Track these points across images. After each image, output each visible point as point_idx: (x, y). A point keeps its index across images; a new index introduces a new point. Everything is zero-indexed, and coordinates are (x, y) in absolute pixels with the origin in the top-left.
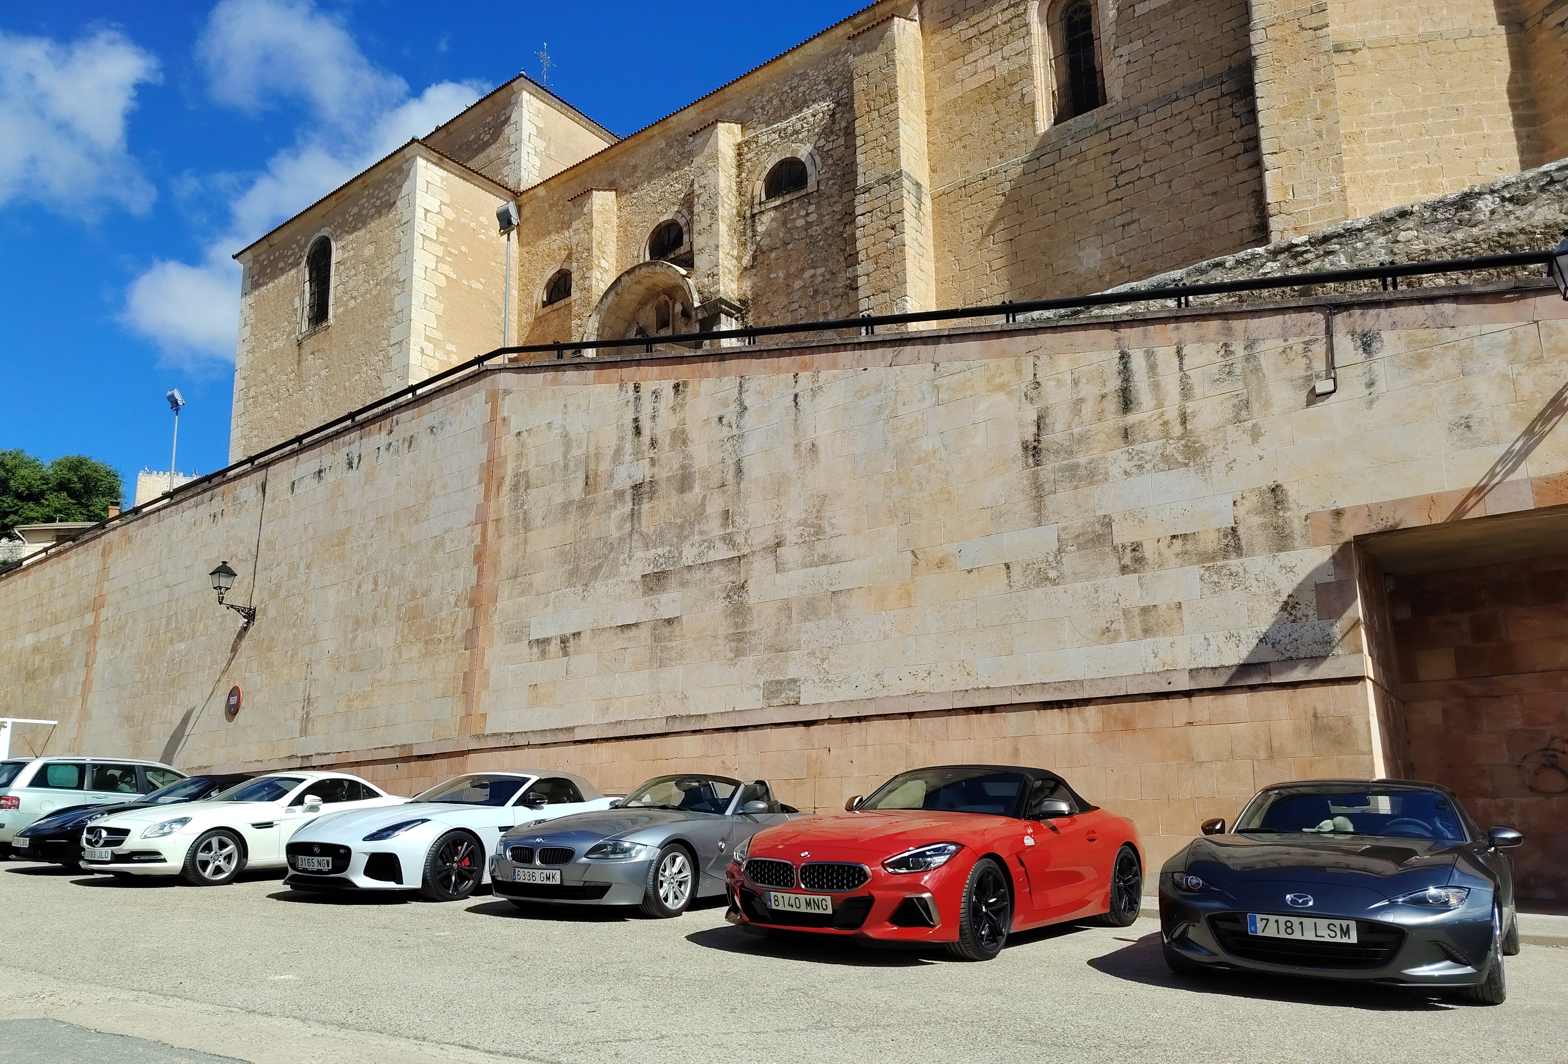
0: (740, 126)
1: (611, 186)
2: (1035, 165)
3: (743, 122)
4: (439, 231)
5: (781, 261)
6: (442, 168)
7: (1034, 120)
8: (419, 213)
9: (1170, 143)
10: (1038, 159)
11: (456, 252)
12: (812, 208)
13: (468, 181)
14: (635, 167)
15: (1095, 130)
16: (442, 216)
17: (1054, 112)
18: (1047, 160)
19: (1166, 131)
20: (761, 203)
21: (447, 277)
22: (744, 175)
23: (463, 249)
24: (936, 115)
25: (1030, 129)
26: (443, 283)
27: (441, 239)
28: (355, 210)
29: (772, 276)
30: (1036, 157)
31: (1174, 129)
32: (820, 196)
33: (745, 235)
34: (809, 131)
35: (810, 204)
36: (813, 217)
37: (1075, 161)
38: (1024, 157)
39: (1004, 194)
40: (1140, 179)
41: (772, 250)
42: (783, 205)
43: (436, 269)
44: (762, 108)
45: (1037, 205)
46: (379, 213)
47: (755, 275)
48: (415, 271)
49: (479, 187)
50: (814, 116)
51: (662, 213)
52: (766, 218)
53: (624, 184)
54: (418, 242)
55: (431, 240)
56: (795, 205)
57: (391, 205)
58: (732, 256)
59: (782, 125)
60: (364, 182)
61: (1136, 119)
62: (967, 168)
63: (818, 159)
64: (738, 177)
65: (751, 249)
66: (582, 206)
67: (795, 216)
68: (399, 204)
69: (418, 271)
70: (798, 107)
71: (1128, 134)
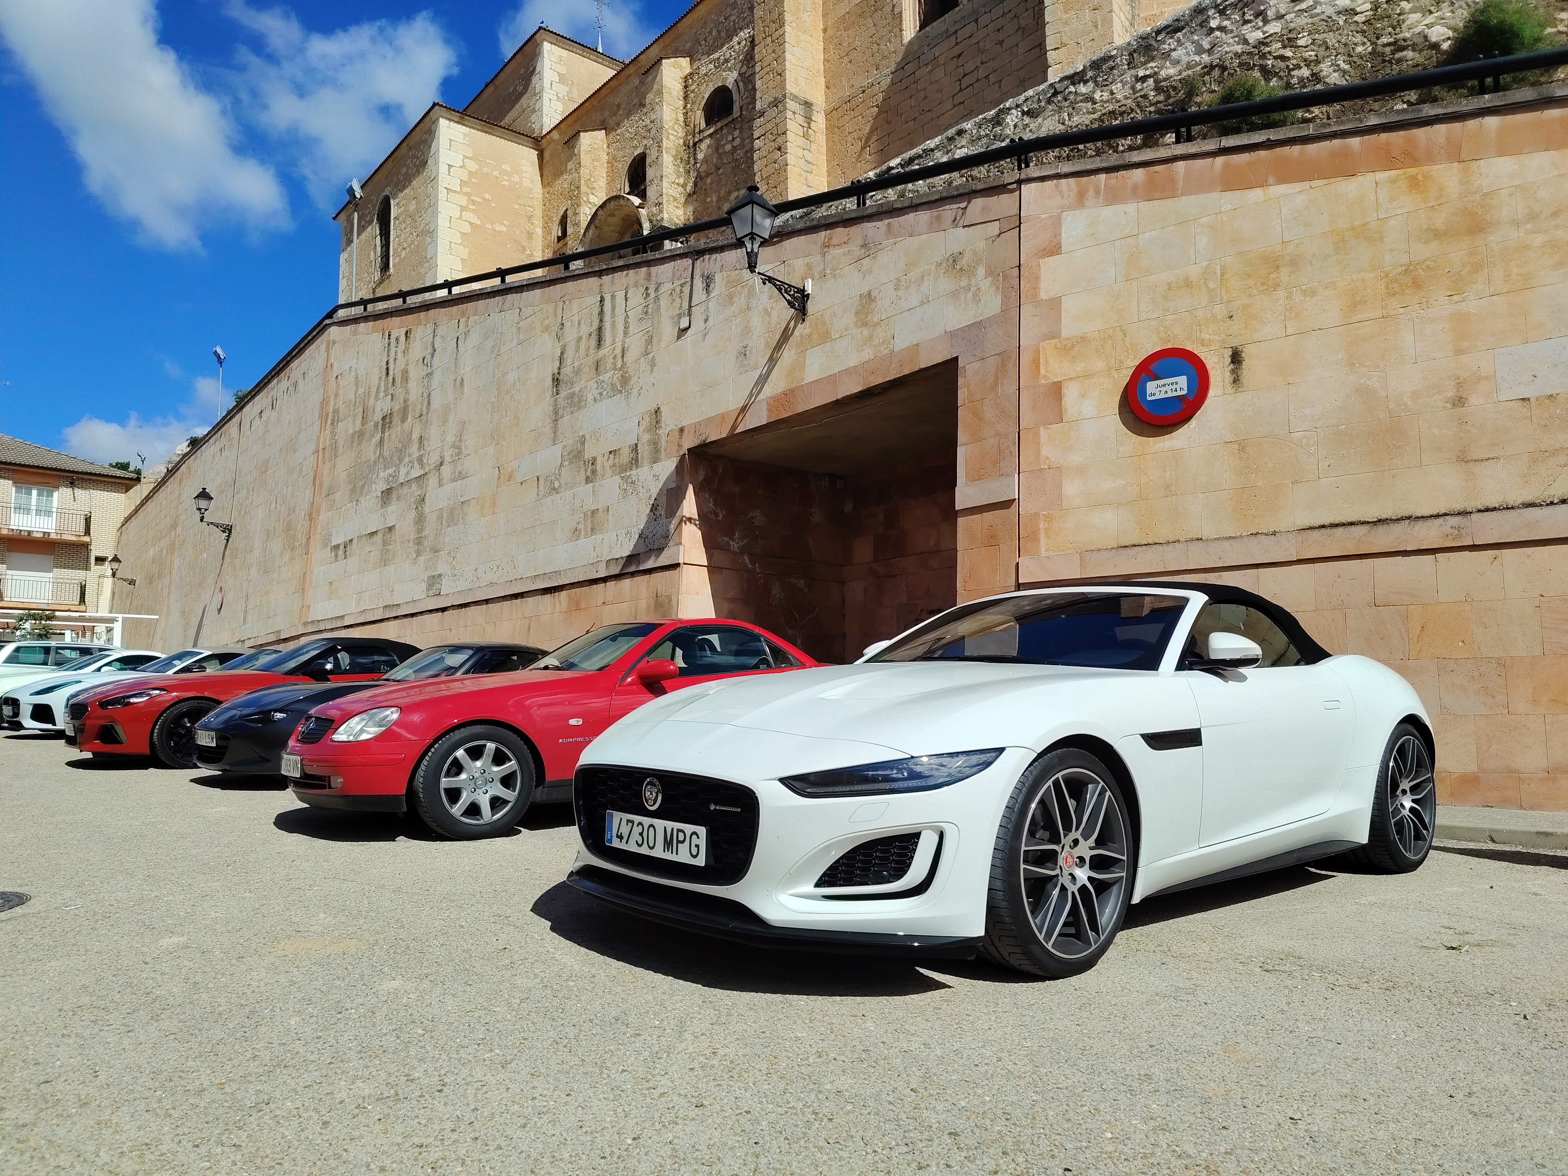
0: (688, 59)
1: (604, 126)
2: (901, 74)
3: (691, 56)
4: (463, 183)
5: (714, 185)
6: (464, 125)
7: (901, 30)
8: (443, 169)
9: (1001, 42)
10: (903, 68)
11: (480, 200)
12: (737, 133)
13: (490, 133)
14: (619, 106)
15: (945, 35)
16: (465, 168)
17: (920, 19)
18: (910, 68)
19: (998, 30)
20: (700, 132)
21: (471, 224)
22: (689, 106)
23: (487, 196)
24: (830, 32)
25: (898, 38)
26: (467, 229)
27: (465, 190)
28: (404, 170)
29: (708, 200)
30: (901, 67)
31: (1005, 28)
32: (742, 121)
33: (689, 163)
34: (735, 58)
35: (735, 129)
36: (737, 142)
37: (930, 68)
38: (893, 67)
39: (877, 106)
40: (978, 80)
41: (708, 175)
42: (716, 132)
43: (460, 218)
44: (705, 40)
45: (902, 114)
46: (419, 172)
47: (696, 201)
48: (440, 221)
49: (501, 137)
50: (739, 43)
51: (636, 147)
52: (704, 146)
53: (611, 122)
54: (442, 194)
55: (455, 192)
56: (725, 131)
57: (424, 163)
58: (678, 184)
59: (716, 55)
60: (408, 145)
61: (976, 21)
62: (852, 83)
63: (741, 84)
64: (684, 108)
65: (693, 174)
66: (574, 147)
67: (724, 142)
68: (429, 162)
69: (442, 222)
70: (730, 38)
71: (970, 37)
